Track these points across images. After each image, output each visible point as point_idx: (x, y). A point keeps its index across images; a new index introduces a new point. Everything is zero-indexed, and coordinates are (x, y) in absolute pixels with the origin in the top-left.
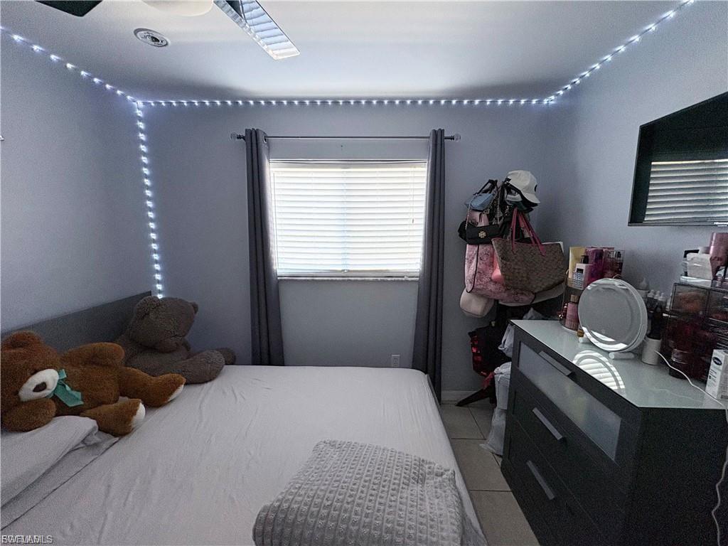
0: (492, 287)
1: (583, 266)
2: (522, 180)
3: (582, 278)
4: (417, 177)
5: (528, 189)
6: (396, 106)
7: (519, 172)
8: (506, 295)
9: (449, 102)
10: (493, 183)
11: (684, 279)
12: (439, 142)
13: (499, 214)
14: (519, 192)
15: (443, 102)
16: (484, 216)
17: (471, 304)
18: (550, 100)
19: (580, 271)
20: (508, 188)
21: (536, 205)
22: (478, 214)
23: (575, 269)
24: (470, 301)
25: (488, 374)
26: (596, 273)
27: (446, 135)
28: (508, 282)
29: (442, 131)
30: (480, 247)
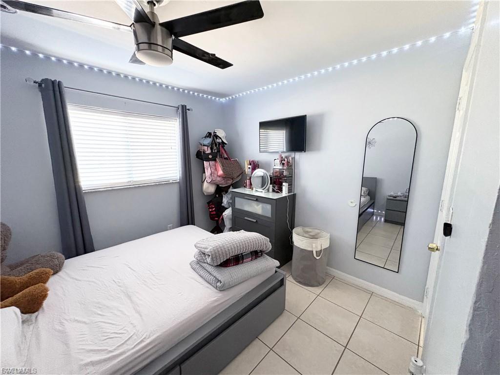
0: (219, 179)
1: (250, 166)
2: (221, 133)
3: (250, 170)
4: (174, 127)
5: (223, 137)
6: (163, 87)
7: (221, 130)
8: (223, 181)
9: (189, 92)
10: (210, 134)
11: (275, 167)
12: (184, 110)
13: (215, 148)
14: (221, 138)
15: (186, 91)
16: (209, 149)
17: (209, 188)
18: (223, 100)
19: (249, 168)
20: (217, 137)
21: (226, 144)
22: (206, 147)
23: (247, 168)
24: (208, 188)
25: (219, 218)
26: (254, 169)
27: (187, 108)
28: (225, 177)
29: (186, 106)
30: (210, 162)
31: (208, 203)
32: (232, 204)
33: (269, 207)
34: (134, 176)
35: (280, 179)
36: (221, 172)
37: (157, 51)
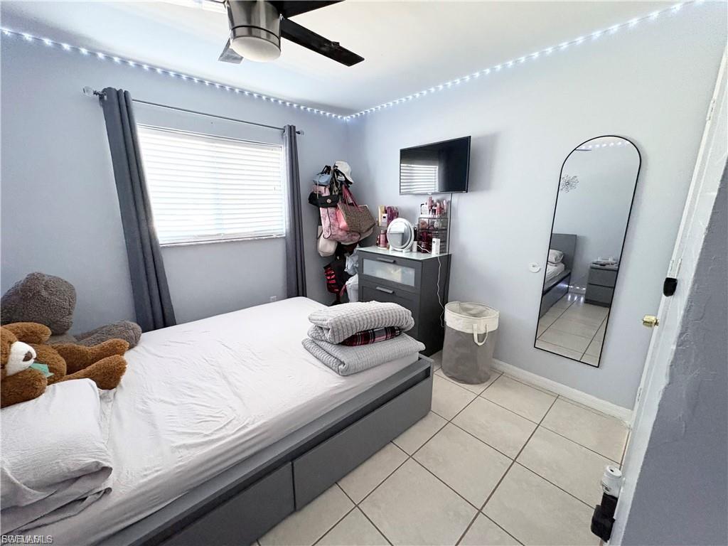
0: (340, 233)
1: (386, 215)
2: (344, 168)
3: (386, 220)
4: (278, 157)
5: (347, 173)
6: (262, 99)
7: (344, 163)
8: (346, 237)
9: (299, 107)
10: (328, 168)
12: (293, 135)
13: (336, 189)
14: (344, 175)
15: (295, 105)
16: (327, 189)
17: (326, 247)
18: (347, 119)
19: (384, 217)
20: (338, 172)
21: (351, 183)
22: (323, 188)
23: (381, 218)
24: (326, 245)
25: (340, 290)
26: (391, 219)
27: (297, 130)
28: (350, 230)
29: (294, 127)
30: (329, 209)
31: (325, 268)
32: (359, 269)
33: (411, 272)
34: (225, 227)
35: (429, 233)
36: (343, 223)
37: (260, 38)
